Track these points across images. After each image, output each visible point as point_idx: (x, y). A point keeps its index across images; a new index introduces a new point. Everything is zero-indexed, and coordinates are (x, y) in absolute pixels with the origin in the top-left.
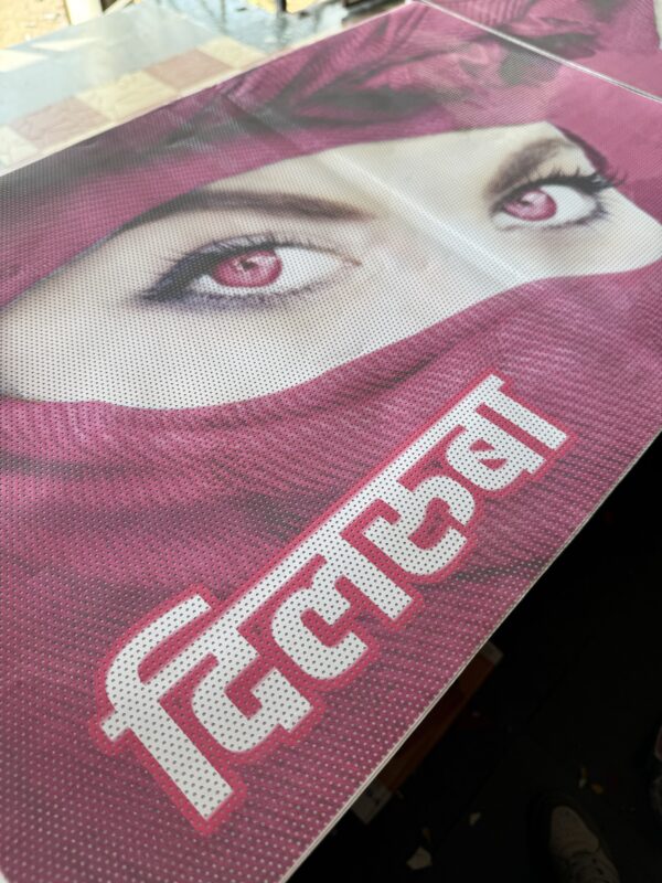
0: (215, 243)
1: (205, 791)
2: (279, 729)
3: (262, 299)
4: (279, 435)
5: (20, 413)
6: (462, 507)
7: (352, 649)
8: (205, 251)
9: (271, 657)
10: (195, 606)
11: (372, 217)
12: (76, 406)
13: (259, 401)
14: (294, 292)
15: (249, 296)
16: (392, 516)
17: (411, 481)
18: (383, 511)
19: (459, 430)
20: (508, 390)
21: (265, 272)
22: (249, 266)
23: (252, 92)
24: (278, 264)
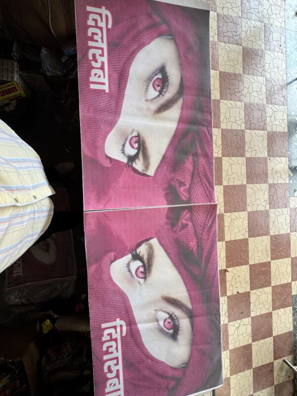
0: (168, 86)
1: (89, 9)
2: (88, 20)
3: (151, 80)
4: (124, 58)
6: (93, 63)
7: (90, 34)
9: (96, 26)
10: (110, 26)
11: (154, 114)
14: (148, 86)
16: (100, 55)
17: (103, 63)
18: (102, 55)
19: (104, 77)
20: (104, 91)
21: (156, 86)
22: (159, 86)
23: (205, 132)
24: (156, 90)
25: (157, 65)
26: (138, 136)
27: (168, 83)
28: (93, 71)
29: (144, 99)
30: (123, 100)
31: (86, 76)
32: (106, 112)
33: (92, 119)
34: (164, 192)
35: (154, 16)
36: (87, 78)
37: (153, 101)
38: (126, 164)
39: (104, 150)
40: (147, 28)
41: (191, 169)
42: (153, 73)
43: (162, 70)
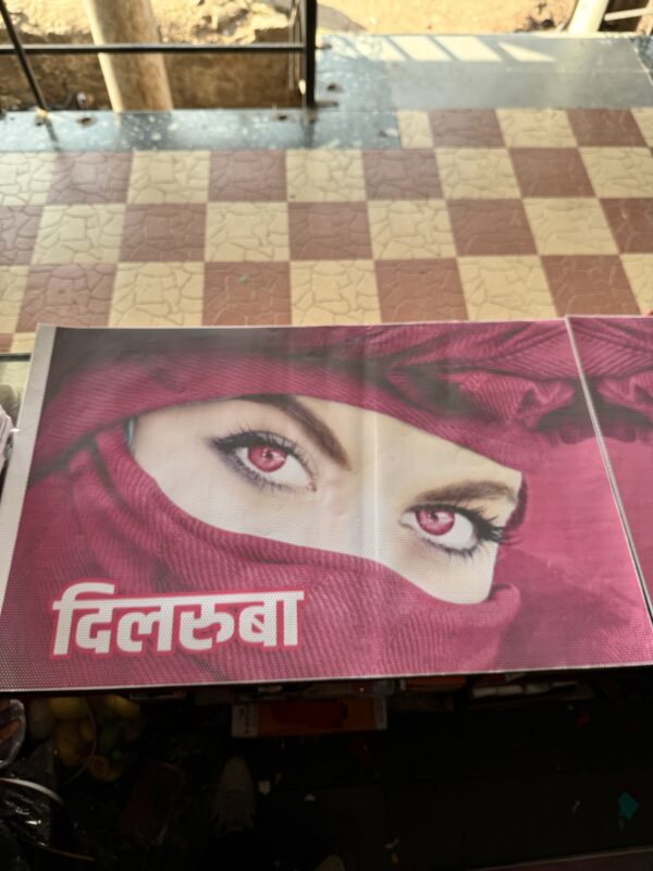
0: (268, 433)
1: (61, 647)
2: (93, 650)
3: (257, 477)
4: (198, 548)
5: (128, 464)
6: (224, 635)
7: (137, 647)
8: (260, 435)
9: (112, 627)
10: (109, 588)
11: (349, 469)
12: (148, 476)
13: (207, 526)
14: (273, 484)
15: (253, 472)
16: (198, 615)
18: (197, 611)
19: (261, 604)
20: (300, 604)
21: (272, 464)
22: (269, 456)
23: (381, 344)
24: (282, 464)
25: (212, 461)
26: (416, 510)
27: (261, 432)
28: (247, 635)
29: (310, 496)
30: (319, 552)
31: (262, 658)
32: (361, 600)
33: (386, 639)
34: (562, 445)
35: (73, 466)
36: (268, 653)
37: (314, 471)
38: (501, 544)
39: (473, 607)
40: (109, 485)
41: (483, 377)
42: (237, 470)
43: (225, 447)
